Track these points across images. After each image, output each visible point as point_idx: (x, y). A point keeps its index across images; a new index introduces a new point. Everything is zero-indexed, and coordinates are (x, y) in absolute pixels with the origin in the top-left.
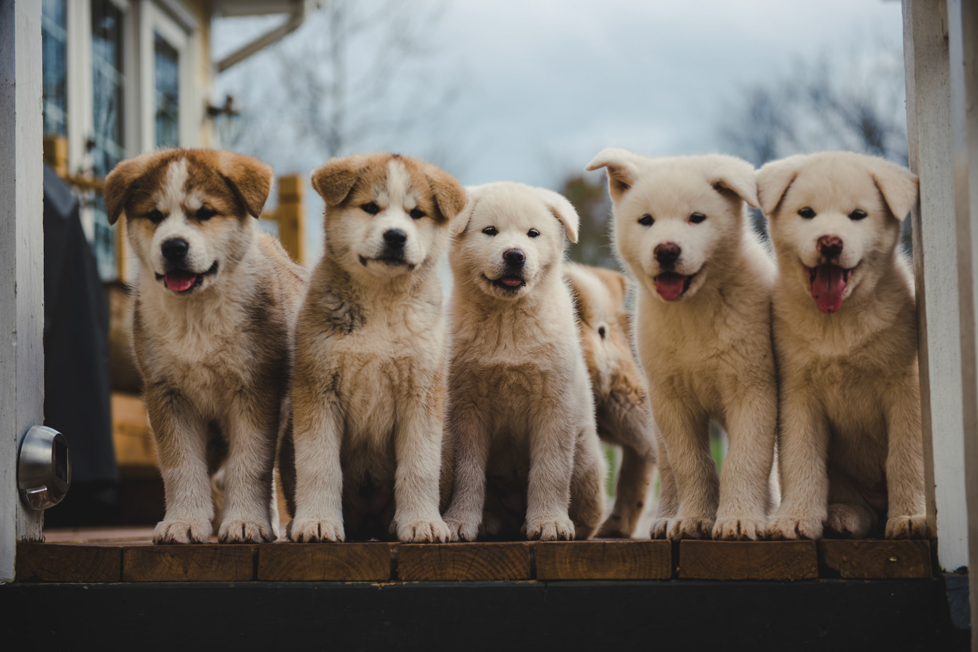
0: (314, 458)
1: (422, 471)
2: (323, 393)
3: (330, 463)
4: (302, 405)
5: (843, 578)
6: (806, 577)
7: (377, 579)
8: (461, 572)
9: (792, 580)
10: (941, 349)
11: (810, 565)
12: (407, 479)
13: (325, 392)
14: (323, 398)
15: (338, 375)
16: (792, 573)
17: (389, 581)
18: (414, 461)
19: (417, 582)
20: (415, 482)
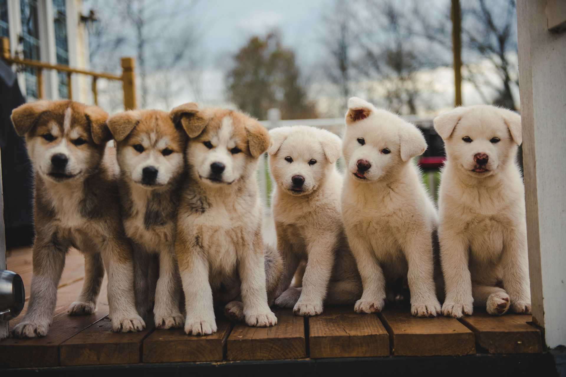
0: (193, 283)
1: (257, 285)
2: (192, 247)
3: (203, 285)
4: (181, 255)
5: (490, 354)
6: (468, 354)
7: (215, 360)
8: (265, 355)
9: (461, 355)
10: (546, 217)
11: (471, 346)
12: (249, 291)
13: (193, 247)
14: (192, 250)
15: (199, 237)
16: (461, 351)
17: (222, 361)
18: (251, 281)
19: (239, 361)
20: (253, 292)
